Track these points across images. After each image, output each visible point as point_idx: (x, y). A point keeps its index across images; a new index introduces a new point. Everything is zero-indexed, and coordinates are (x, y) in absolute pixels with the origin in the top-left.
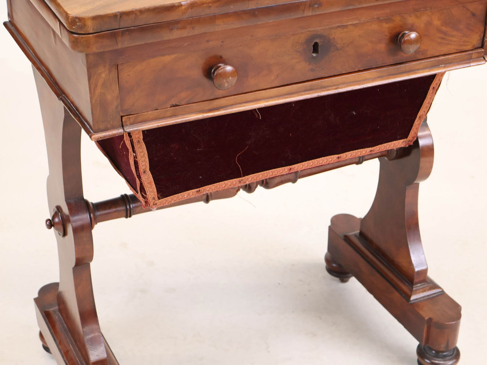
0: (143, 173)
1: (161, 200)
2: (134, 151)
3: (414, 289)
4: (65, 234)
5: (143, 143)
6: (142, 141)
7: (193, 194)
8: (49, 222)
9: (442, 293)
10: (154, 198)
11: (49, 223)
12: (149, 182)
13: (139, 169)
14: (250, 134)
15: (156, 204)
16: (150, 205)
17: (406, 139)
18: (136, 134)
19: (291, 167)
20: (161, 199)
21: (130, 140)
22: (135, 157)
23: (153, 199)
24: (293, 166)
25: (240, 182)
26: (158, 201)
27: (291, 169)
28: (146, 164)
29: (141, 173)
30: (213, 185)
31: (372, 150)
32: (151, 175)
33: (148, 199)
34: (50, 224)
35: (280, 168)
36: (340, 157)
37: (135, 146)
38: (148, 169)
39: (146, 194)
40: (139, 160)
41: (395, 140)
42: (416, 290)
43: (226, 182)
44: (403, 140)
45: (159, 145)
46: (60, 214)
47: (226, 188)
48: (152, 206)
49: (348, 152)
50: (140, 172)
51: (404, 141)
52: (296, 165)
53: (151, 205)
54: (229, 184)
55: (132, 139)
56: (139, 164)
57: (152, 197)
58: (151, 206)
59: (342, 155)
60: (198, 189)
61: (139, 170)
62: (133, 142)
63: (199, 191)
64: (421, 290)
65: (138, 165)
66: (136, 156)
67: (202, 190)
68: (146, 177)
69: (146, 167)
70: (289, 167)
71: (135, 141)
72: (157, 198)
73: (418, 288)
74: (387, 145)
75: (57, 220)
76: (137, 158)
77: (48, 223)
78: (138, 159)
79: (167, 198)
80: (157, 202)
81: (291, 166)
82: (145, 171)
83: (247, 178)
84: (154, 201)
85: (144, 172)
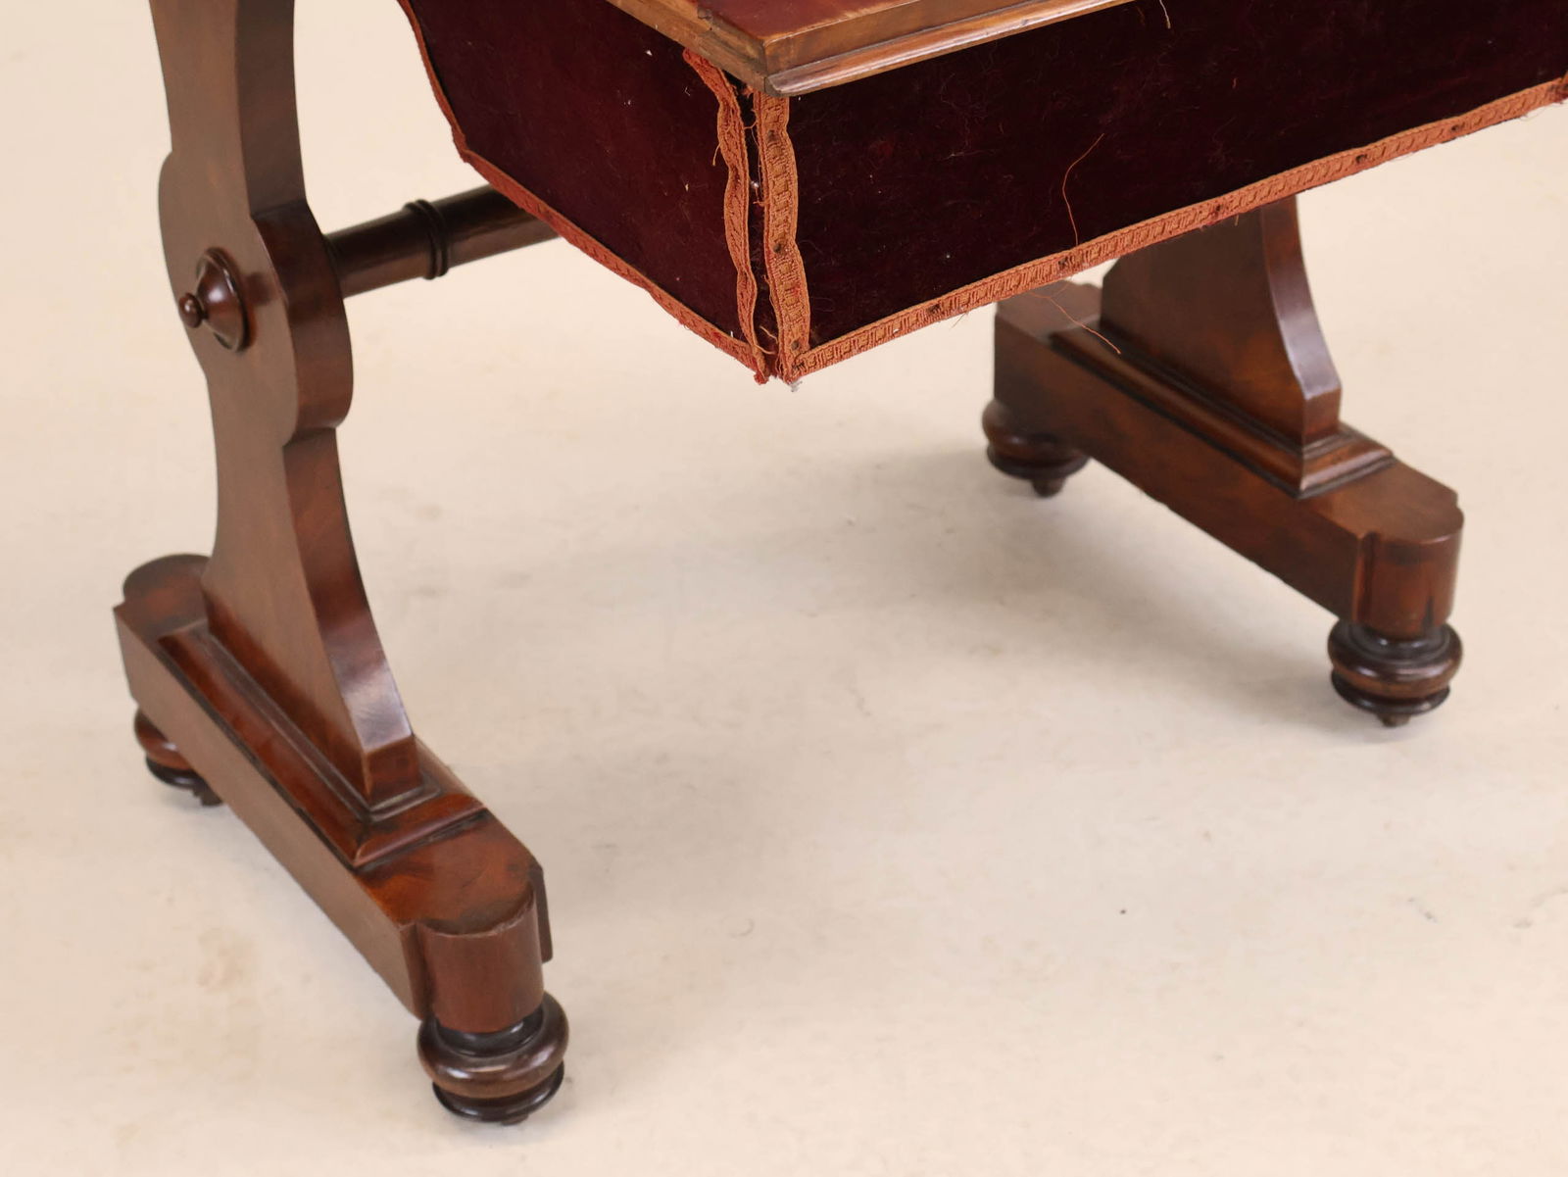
0: (773, 253)
1: (820, 347)
2: (755, 173)
3: (1306, 456)
4: (247, 340)
5: (789, 142)
6: (786, 134)
7: (917, 320)
8: (190, 302)
9: (1388, 462)
10: (797, 344)
11: (191, 306)
12: (790, 287)
13: (762, 240)
14: (1115, 88)
15: (803, 364)
16: (782, 370)
17: (1560, 79)
18: (769, 109)
19: (1220, 200)
20: (820, 344)
21: (748, 132)
22: (755, 196)
23: (795, 346)
24: (1227, 196)
25: (1064, 264)
26: (810, 353)
27: (1218, 208)
28: (789, 220)
29: (769, 252)
30: (984, 284)
31: (1457, 126)
32: (800, 258)
33: (780, 349)
34: (194, 310)
35: (1189, 208)
36: (1366, 156)
37: (760, 152)
38: (792, 238)
39: (775, 330)
40: (769, 206)
41: (1530, 85)
42: (1316, 459)
43: (1021, 268)
44: (1549, 84)
45: (835, 144)
46: (226, 272)
47: (1020, 291)
48: (788, 371)
49: (1391, 138)
50: (766, 250)
51: (1553, 87)
52: (1235, 193)
53: (785, 370)
54: (1031, 274)
55: (755, 127)
56: (766, 219)
57: (793, 340)
58: (785, 374)
59: (1371, 146)
60: (935, 301)
61: (765, 242)
62: (757, 139)
63: (937, 306)
64: (1328, 458)
65: (763, 224)
66: (759, 189)
67: (947, 304)
68: (783, 268)
69: (789, 229)
70: (1214, 200)
71: (763, 134)
72: (807, 344)
73: (1317, 453)
74: (1505, 102)
75: (216, 295)
76: (761, 200)
77: (187, 308)
78: (766, 202)
79: (839, 339)
80: (806, 356)
81: (1222, 197)
82: (780, 245)
83: (1085, 251)
84: (795, 353)
85: (779, 249)
